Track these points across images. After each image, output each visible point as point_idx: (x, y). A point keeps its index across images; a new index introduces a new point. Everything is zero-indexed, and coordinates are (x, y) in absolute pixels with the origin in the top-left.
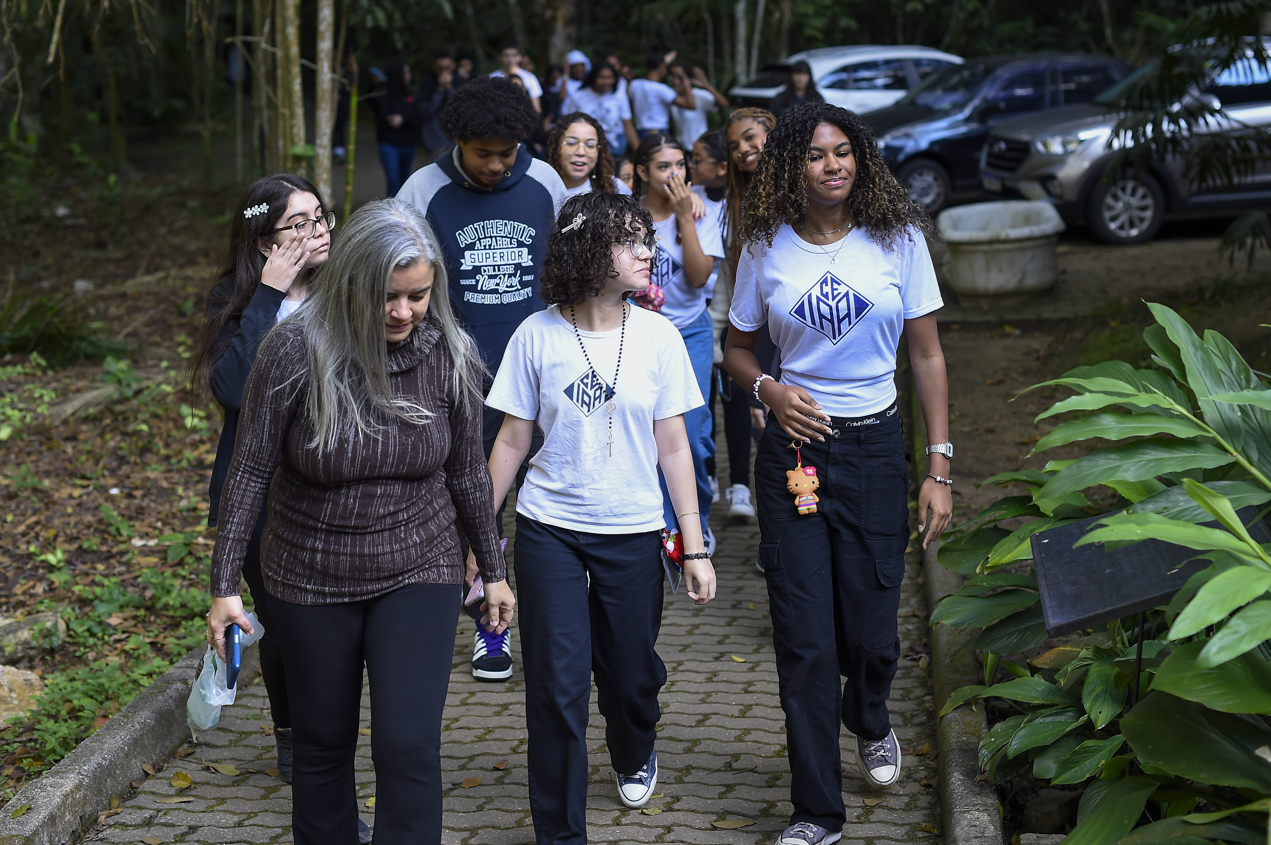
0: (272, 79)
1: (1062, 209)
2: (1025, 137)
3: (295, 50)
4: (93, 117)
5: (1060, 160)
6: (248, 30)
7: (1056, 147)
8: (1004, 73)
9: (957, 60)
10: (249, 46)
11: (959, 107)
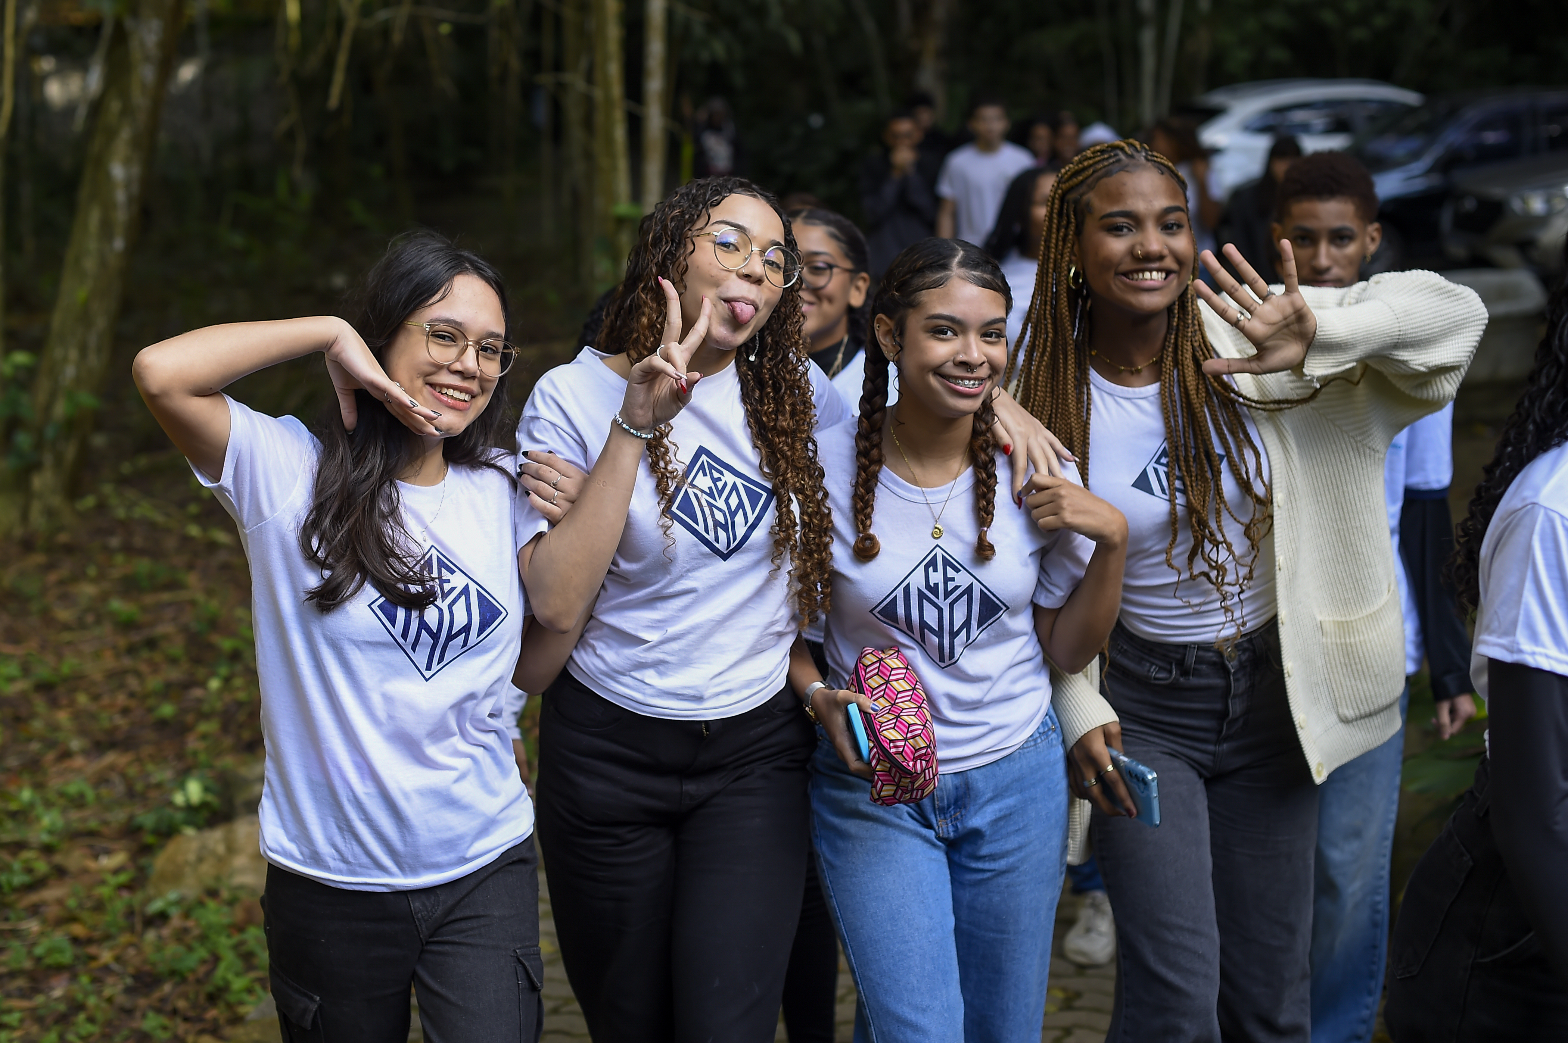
0: (588, 124)
1: (1546, 279)
2: (1496, 191)
3: (617, 90)
4: (376, 171)
5: (1543, 221)
6: (558, 66)
7: (1537, 205)
8: (1472, 114)
9: (1410, 98)
10: (561, 86)
11: (1415, 156)
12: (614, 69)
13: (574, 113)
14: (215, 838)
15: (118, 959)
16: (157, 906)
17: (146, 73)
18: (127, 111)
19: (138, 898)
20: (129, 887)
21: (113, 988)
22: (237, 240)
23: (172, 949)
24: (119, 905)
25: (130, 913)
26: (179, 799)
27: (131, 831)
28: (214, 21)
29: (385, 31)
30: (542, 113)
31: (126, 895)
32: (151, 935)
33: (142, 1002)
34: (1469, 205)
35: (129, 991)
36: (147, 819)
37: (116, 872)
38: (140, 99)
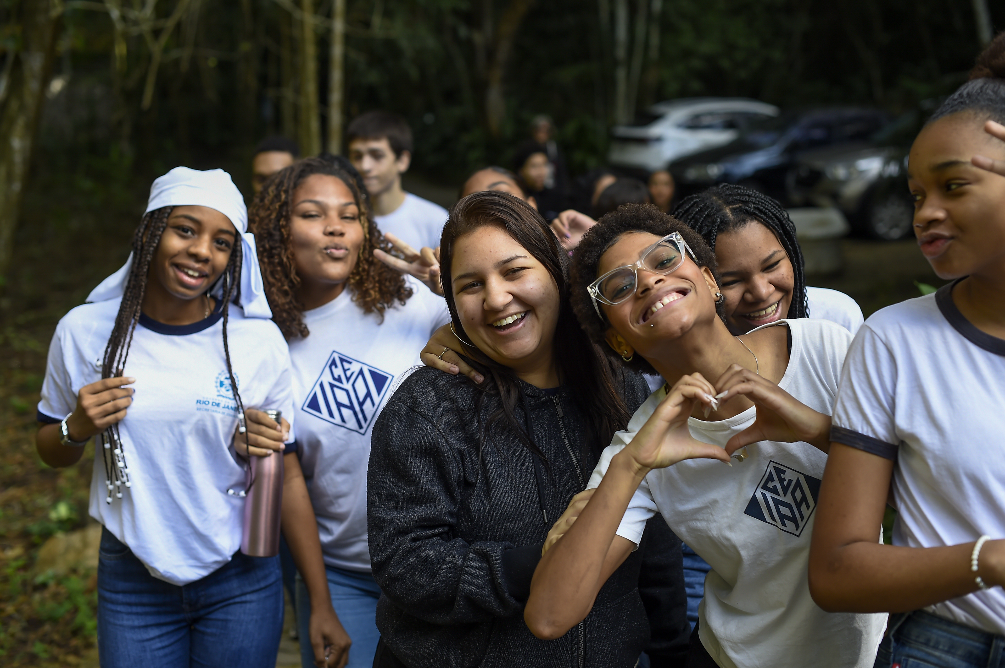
0: (296, 119)
2: (819, 165)
3: (313, 99)
5: (845, 182)
7: (841, 173)
8: (806, 120)
10: (280, 97)
12: (311, 88)
13: (287, 112)
14: (76, 538)
15: (18, 611)
16: (40, 579)
17: (33, 85)
18: (22, 107)
19: (28, 575)
20: (25, 568)
21: (15, 628)
22: (87, 184)
23: (50, 605)
24: (18, 578)
25: (24, 583)
26: (53, 515)
27: (25, 535)
28: (74, 55)
29: (177, 63)
30: (268, 111)
31: (22, 573)
32: (37, 597)
33: (32, 636)
34: (803, 173)
35: (25, 630)
36: (34, 527)
37: (16, 559)
38: (30, 100)
